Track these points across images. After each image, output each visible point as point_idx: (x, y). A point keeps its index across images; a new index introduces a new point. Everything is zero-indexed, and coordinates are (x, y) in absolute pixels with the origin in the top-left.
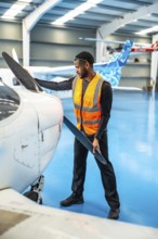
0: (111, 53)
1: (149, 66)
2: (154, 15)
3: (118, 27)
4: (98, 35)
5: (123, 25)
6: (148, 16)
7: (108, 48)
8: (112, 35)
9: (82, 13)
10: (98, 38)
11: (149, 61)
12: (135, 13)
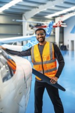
0: (32, 28)
1: (54, 36)
2: (56, 6)
3: (36, 13)
4: (23, 18)
5: (38, 12)
6: (53, 7)
7: (30, 26)
8: (32, 18)
9: (14, 5)
10: (24, 20)
11: (54, 33)
12: (45, 5)
